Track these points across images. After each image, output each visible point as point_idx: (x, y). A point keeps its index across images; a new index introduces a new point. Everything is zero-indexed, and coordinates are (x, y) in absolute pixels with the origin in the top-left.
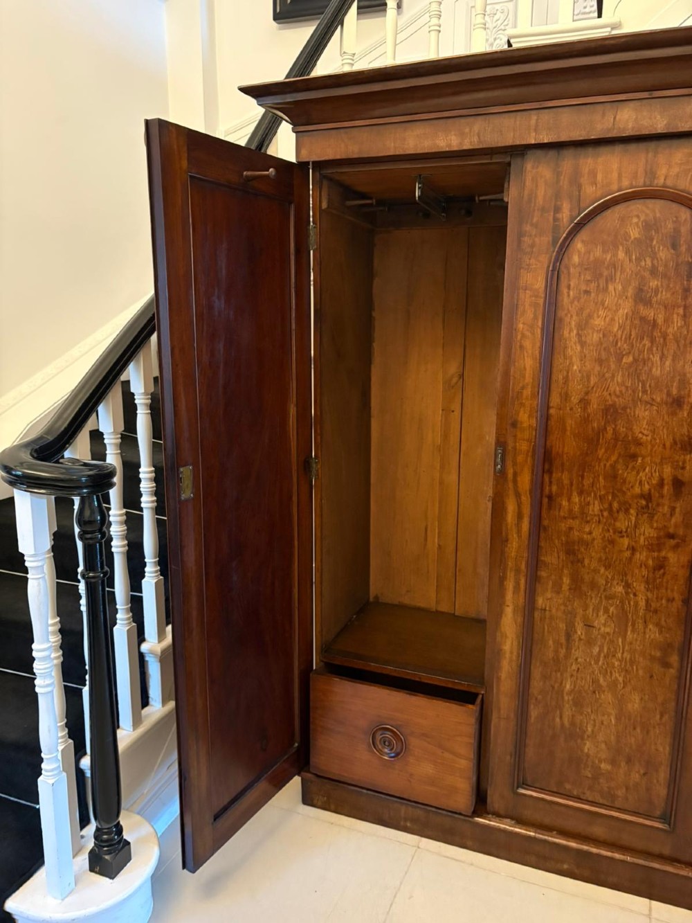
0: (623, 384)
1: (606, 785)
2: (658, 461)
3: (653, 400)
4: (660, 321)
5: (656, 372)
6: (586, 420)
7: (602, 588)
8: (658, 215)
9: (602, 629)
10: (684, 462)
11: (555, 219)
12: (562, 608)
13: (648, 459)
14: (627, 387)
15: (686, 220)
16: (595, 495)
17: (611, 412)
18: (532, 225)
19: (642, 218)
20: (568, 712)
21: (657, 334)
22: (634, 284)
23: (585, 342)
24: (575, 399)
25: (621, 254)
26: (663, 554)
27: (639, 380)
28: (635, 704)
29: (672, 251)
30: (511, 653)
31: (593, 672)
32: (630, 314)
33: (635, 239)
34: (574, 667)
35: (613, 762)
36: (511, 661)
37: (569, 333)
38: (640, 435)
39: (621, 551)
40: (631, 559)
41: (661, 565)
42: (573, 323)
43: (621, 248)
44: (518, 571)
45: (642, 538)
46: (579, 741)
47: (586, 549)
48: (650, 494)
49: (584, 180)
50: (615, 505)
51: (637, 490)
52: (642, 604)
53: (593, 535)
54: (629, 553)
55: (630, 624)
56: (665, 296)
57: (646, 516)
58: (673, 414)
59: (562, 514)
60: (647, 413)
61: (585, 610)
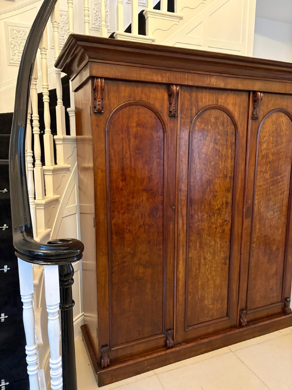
0: (211, 172)
1: (211, 313)
2: (221, 196)
3: (220, 176)
4: (221, 150)
5: (220, 167)
6: (202, 186)
7: (208, 244)
8: (219, 115)
9: (209, 259)
10: (228, 196)
11: (191, 113)
12: (197, 255)
13: (219, 197)
14: (213, 173)
15: (225, 117)
16: (205, 212)
17: (209, 182)
18: (184, 115)
19: (215, 115)
20: (200, 293)
21: (220, 154)
22: (214, 137)
23: (200, 158)
24: (198, 178)
25: (210, 127)
26: (224, 227)
27: (216, 170)
28: (218, 282)
29: (223, 127)
30: (182, 278)
31: (207, 275)
32: (213, 148)
33: (213, 122)
34: (201, 275)
35: (213, 304)
37: (196, 155)
38: (217, 189)
39: (213, 230)
40: (216, 231)
41: (223, 231)
42: (197, 151)
43: (209, 125)
44: (183, 246)
45: (218, 223)
46: (203, 301)
47: (203, 232)
48: (220, 208)
49: (199, 100)
50: (211, 214)
51: (217, 208)
52: (219, 246)
53: (205, 226)
54: (215, 229)
55: (216, 254)
56: (221, 141)
57: (219, 215)
58: (225, 181)
59: (196, 221)
60: (218, 181)
61: (204, 254)
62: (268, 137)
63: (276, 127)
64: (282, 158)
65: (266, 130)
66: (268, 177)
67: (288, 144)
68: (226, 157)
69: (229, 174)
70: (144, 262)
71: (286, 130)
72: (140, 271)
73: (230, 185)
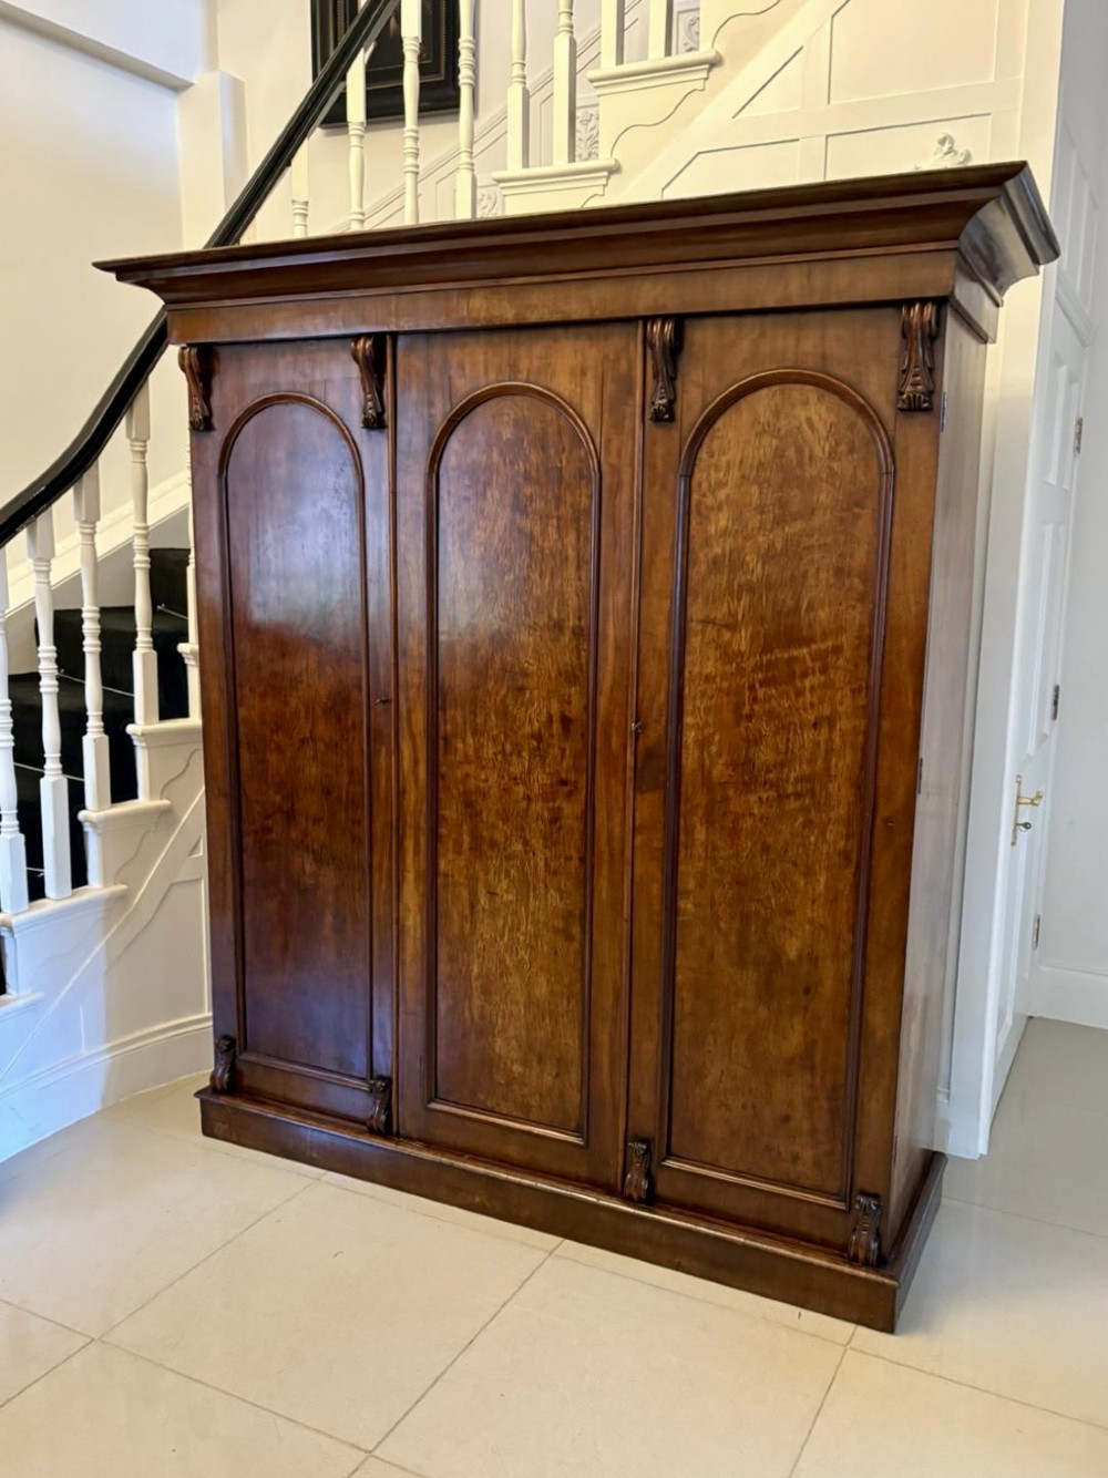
0: (507, 605)
1: (520, 1093)
2: (545, 694)
3: (535, 623)
4: (537, 533)
5: (537, 592)
6: (475, 648)
7: (502, 847)
8: (527, 413)
9: (505, 896)
10: (570, 696)
11: (430, 414)
12: (465, 871)
13: (536, 693)
15: (552, 420)
16: (489, 736)
17: (498, 638)
19: (513, 417)
20: (477, 1002)
21: (534, 548)
22: (511, 489)
23: (468, 557)
24: (463, 624)
25: (495, 457)
26: (557, 804)
27: (521, 601)
28: (541, 990)
29: (542, 455)
30: (415, 929)
31: (499, 951)
32: (508, 525)
33: (507, 439)
34: (480, 945)
35: (525, 1063)
37: (453, 547)
38: (527, 665)
39: (517, 802)
40: (527, 810)
41: (556, 818)
42: (455, 535)
43: (495, 449)
44: (417, 828)
46: (490, 1038)
47: (483, 800)
48: (540, 732)
49: (454, 373)
50: (508, 748)
51: (527, 729)
52: (541, 864)
53: (490, 783)
54: (524, 803)
55: (531, 889)
56: (539, 505)
57: (538, 759)
58: (555, 640)
59: (458, 759)
60: (531, 639)
61: (487, 874)
62: (739, 486)
63: (777, 447)
64: (812, 571)
65: (724, 460)
66: (743, 648)
67: (844, 514)
68: (558, 557)
69: (569, 619)
71: (832, 455)
72: (306, 867)
73: (574, 659)
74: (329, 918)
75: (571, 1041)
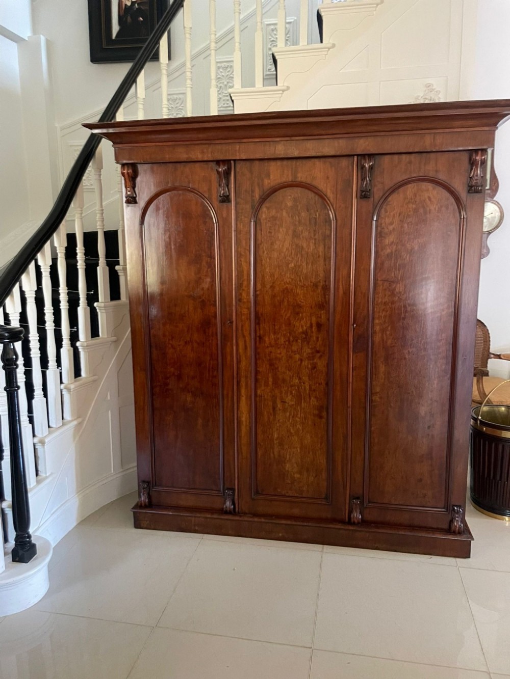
0: (290, 278)
1: (298, 486)
2: (309, 314)
3: (304, 285)
4: (305, 246)
5: (305, 271)
6: (274, 296)
7: (288, 382)
8: (300, 195)
9: (290, 403)
10: (321, 315)
11: (252, 196)
12: (270, 394)
13: (304, 314)
14: (292, 279)
15: (312, 198)
16: (281, 334)
17: (286, 292)
18: (240, 199)
19: (292, 196)
20: (276, 450)
21: (303, 252)
22: (292, 228)
23: (271, 257)
24: (268, 286)
25: (284, 214)
26: (315, 361)
27: (297, 275)
28: (308, 440)
29: (307, 213)
30: (246, 421)
31: (287, 426)
32: (291, 243)
33: (290, 206)
34: (278, 425)
35: (300, 473)
36: (246, 426)
38: (300, 303)
39: (295, 362)
40: (300, 365)
41: (314, 367)
43: (284, 211)
45: (305, 354)
46: (283, 465)
47: (279, 362)
48: (306, 331)
50: (291, 339)
51: (300, 330)
52: (308, 387)
53: (282, 355)
54: (299, 362)
55: (303, 399)
56: (306, 234)
57: (305, 343)
58: (314, 291)
59: (266, 345)
60: (302, 291)
61: (281, 394)
62: (399, 224)
63: (415, 208)
65: (392, 213)
66: (401, 291)
68: (315, 256)
69: (320, 282)
70: (193, 389)
71: (439, 211)
72: (187, 399)
73: (323, 299)
74: (200, 421)
75: (322, 460)
